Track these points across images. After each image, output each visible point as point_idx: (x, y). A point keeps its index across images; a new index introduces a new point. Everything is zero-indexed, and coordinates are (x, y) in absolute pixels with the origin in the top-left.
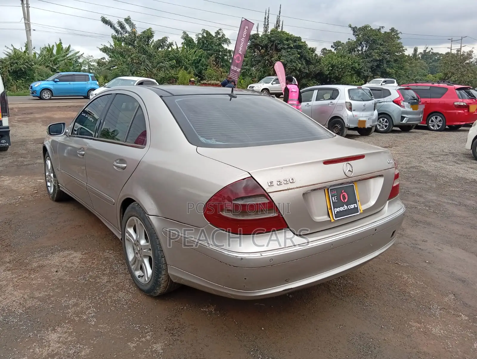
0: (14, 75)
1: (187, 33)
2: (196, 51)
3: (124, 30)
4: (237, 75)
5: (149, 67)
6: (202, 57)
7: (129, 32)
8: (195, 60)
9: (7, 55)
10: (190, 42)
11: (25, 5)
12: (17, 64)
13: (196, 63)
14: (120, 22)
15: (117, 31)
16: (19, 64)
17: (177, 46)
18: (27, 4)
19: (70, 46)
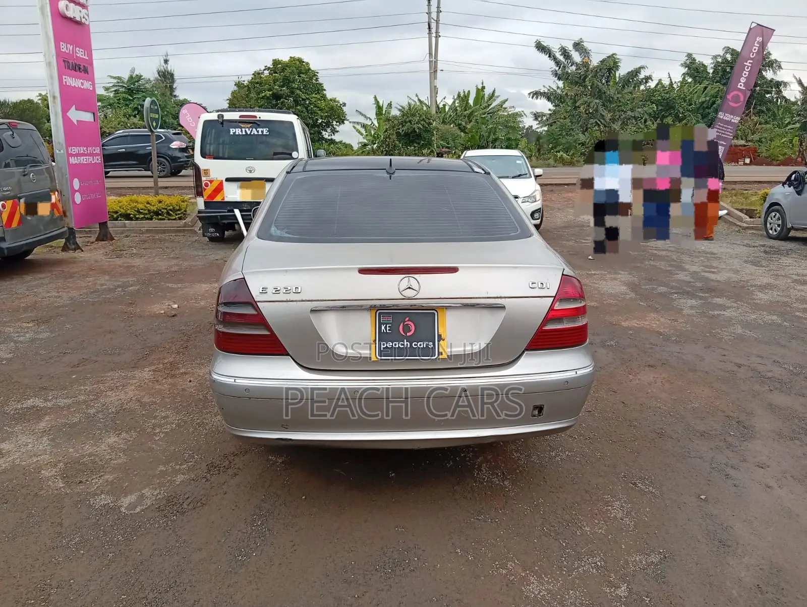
0: (405, 140)
1: (694, 56)
2: (705, 88)
3: (569, 61)
4: (731, 129)
5: (604, 119)
6: (717, 98)
7: (576, 63)
8: (703, 103)
9: (400, 110)
10: (698, 72)
11: (434, 35)
12: (411, 123)
13: (704, 109)
14: (564, 48)
15: (558, 63)
16: (413, 123)
17: (671, 80)
18: (437, 32)
19: (494, 91)
